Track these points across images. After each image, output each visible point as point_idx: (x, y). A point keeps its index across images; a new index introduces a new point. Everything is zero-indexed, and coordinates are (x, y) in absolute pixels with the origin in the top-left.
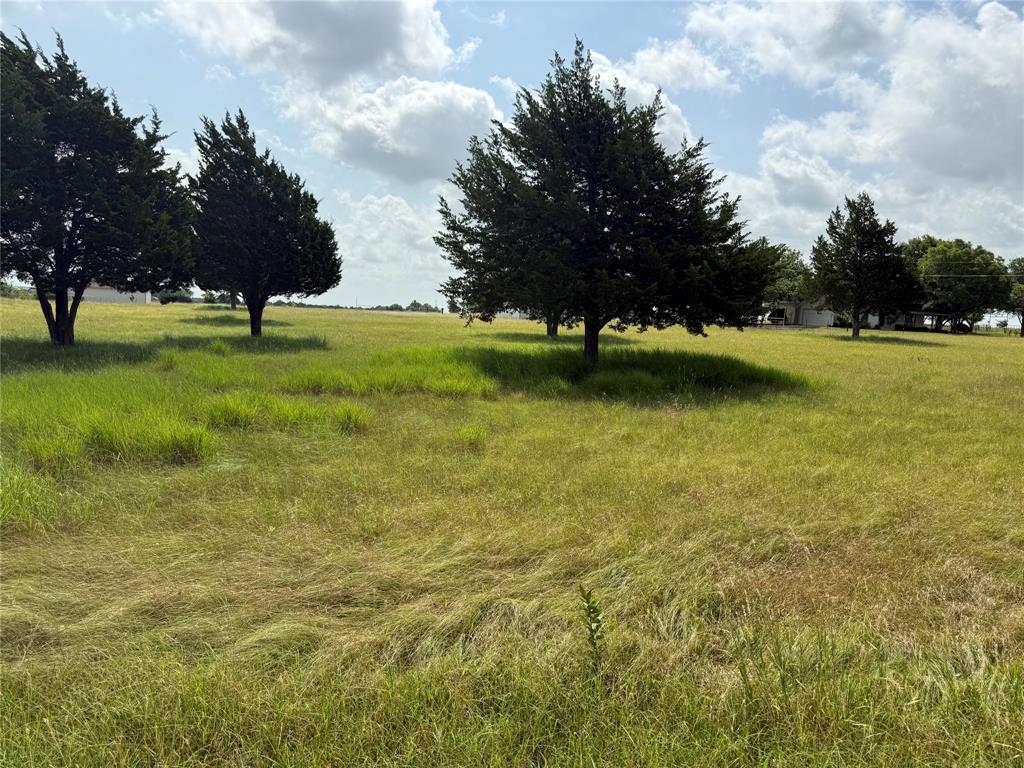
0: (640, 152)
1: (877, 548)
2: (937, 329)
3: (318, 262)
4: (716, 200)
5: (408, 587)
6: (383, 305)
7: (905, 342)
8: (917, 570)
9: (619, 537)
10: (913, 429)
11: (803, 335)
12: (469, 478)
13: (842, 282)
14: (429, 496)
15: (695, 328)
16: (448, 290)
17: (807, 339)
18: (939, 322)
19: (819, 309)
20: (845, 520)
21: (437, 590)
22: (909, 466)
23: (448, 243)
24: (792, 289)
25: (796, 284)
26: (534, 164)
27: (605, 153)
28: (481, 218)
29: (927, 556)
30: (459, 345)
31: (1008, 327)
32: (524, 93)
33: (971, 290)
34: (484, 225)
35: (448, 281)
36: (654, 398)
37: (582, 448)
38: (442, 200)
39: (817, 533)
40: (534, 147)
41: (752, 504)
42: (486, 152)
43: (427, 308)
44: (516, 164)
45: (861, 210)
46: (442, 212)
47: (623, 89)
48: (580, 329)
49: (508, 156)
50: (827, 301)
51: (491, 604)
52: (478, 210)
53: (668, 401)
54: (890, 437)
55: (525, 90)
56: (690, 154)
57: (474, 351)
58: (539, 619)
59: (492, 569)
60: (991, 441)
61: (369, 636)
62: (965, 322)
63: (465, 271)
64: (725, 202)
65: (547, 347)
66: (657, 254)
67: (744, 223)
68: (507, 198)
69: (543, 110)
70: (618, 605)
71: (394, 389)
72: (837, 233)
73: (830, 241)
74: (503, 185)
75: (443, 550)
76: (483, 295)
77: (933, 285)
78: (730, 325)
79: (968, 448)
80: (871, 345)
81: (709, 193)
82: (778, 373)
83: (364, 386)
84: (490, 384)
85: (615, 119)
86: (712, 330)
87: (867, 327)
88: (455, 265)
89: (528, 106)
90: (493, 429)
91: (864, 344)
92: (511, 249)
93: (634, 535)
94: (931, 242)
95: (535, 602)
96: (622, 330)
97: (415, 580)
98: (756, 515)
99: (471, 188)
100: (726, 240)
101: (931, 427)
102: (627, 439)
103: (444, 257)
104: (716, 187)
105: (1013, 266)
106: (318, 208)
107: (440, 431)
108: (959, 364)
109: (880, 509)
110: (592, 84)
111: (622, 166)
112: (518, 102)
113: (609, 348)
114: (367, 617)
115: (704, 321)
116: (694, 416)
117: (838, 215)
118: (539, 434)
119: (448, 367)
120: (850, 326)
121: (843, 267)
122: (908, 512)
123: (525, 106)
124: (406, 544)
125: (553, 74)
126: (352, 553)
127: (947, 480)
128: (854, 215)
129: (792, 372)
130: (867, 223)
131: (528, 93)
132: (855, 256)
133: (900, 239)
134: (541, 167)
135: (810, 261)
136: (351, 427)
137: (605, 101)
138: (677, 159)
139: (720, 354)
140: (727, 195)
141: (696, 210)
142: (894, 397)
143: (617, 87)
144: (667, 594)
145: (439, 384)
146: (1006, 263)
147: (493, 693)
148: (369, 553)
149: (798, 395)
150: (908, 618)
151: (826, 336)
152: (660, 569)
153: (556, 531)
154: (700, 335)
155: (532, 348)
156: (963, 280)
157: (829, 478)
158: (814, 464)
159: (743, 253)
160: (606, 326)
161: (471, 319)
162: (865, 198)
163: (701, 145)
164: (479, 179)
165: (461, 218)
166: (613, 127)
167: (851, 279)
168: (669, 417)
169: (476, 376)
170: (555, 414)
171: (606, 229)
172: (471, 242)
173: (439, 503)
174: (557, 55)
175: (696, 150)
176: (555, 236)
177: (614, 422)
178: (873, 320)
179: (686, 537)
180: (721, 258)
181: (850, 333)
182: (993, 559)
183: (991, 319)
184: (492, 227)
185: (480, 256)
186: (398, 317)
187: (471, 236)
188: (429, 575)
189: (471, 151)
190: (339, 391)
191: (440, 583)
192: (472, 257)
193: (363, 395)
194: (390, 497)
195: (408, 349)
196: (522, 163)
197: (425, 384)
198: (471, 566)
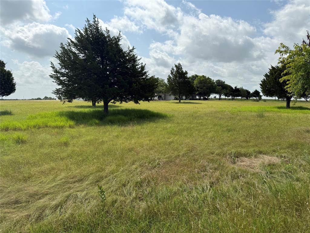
0: (116, 50)
1: (184, 160)
2: (200, 99)
3: (6, 85)
4: (139, 65)
5: (41, 194)
6: (34, 98)
7: (192, 103)
8: (194, 165)
9: (113, 167)
10: (193, 127)
11: (166, 102)
12: (64, 155)
13: (175, 88)
14: (49, 162)
15: (136, 102)
16: (56, 93)
17: (167, 103)
18: (200, 97)
19: (170, 95)
20: (176, 153)
21: (52, 193)
22: (192, 136)
23: (54, 77)
24: (163, 90)
25: (164, 88)
26: (83, 52)
27: (105, 50)
28: (66, 69)
29: (196, 160)
30: (61, 110)
31: (216, 98)
32: (78, 30)
33: (207, 88)
34: (67, 71)
35: (55, 89)
36: (125, 123)
37: (103, 141)
38: (52, 63)
39: (169, 158)
40: (82, 47)
41: (151, 152)
42: (66, 48)
43: (50, 99)
44: (77, 52)
45: (179, 67)
46: (52, 67)
47: (109, 31)
48: (102, 103)
49: (74, 50)
50: (172, 93)
51: (70, 195)
52: (64, 66)
53: (129, 124)
54: (188, 129)
55: (78, 29)
56: (131, 51)
57: (66, 112)
58: (87, 197)
59: (71, 184)
60: (212, 128)
61: (25, 213)
62: (206, 97)
63: (61, 86)
64: (142, 65)
65: (92, 110)
66: (124, 81)
67: (147, 72)
68: (74, 62)
69: (84, 35)
70: (112, 188)
71: (37, 127)
72: (173, 74)
73: (172, 76)
74: (73, 58)
75: (54, 180)
76: (68, 94)
77: (198, 88)
78: (146, 101)
79: (207, 130)
80: (183, 104)
81: (137, 63)
82: (160, 114)
83: (25, 127)
84: (72, 123)
85: (107, 39)
86: (141, 102)
87: (183, 99)
88: (58, 84)
89: (80, 34)
90: (73, 137)
91: (182, 104)
92: (77, 79)
93: (118, 166)
94: (197, 76)
95: (85, 192)
96: (115, 103)
97: (43, 191)
98: (153, 155)
99: (62, 59)
100: (143, 76)
101: (198, 125)
102: (117, 137)
103: (53, 82)
104: (139, 61)
105: (216, 82)
106: (5, 66)
107: (53, 140)
108: (204, 108)
109: (185, 149)
110: (99, 28)
111: (110, 54)
112: (76, 33)
113: (112, 109)
114: (25, 206)
115: (139, 100)
116: (137, 128)
117: (173, 69)
118: (89, 138)
119: (57, 118)
120: (178, 99)
121: (175, 84)
122: (191, 149)
123: (79, 34)
124: (40, 180)
125: (87, 25)
126: (18, 186)
127: (201, 139)
128: (177, 69)
129: (163, 113)
130: (180, 71)
131: (79, 30)
132: (178, 80)
133: (189, 75)
134: (85, 53)
135: (167, 82)
136: (20, 141)
137: (104, 34)
138: (127, 52)
139: (144, 109)
140: (142, 63)
141: (134, 68)
142: (189, 118)
143: (107, 30)
144: (127, 182)
145: (54, 124)
146: (215, 81)
147: (70, 224)
148: (26, 185)
149: (165, 120)
150: (192, 179)
151: (172, 103)
152: (125, 175)
153: (93, 168)
154: (138, 104)
155: (87, 110)
156: (205, 86)
157: (172, 142)
158: (169, 138)
159: (148, 80)
160: (110, 103)
161: (64, 102)
162: (179, 64)
163: (133, 49)
164: (64, 56)
165: (59, 69)
166: (107, 42)
167: (177, 87)
168: (130, 129)
169: (67, 121)
170: (94, 131)
171: (108, 73)
172: (63, 76)
173: (53, 164)
174: (87, 19)
175: (132, 50)
176: (92, 75)
177: (113, 131)
178: (184, 97)
179: (133, 164)
180: (142, 81)
181: (178, 101)
182: (212, 159)
183: (212, 96)
184: (70, 72)
185: (66, 81)
186: (40, 102)
187: (63, 75)
188: (48, 189)
189: (61, 47)
190: (15, 129)
191: (52, 191)
192: (63, 81)
193: (25, 130)
194: (35, 164)
195: (42, 113)
196: (79, 52)
197: (49, 124)
198: (63, 184)
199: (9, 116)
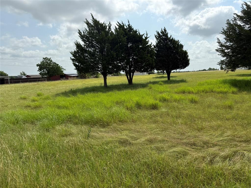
3: (183, 61)
5: (211, 144)
6: (201, 70)
12: (228, 116)
14: (216, 120)
16: (220, 64)
21: (220, 146)
23: (220, 51)
26: (249, 23)
28: (231, 42)
30: (224, 79)
32: (244, 3)
34: (231, 44)
35: (220, 61)
38: (218, 39)
40: (248, 18)
42: (232, 23)
43: (214, 69)
44: (242, 24)
46: (218, 42)
49: (239, 23)
51: (237, 152)
52: (229, 40)
57: (229, 80)
59: (237, 142)
61: (201, 154)
63: (225, 58)
68: (239, 35)
71: (205, 92)
74: (238, 31)
75: (221, 135)
76: (232, 64)
83: (196, 91)
84: (235, 89)
88: (222, 56)
89: (246, 7)
90: (236, 102)
92: (241, 49)
97: (213, 142)
99: (227, 34)
103: (219, 55)
106: (183, 47)
107: (219, 103)
112: (242, 6)
114: (200, 149)
119: (221, 85)
124: (210, 132)
126: (194, 133)
131: (246, 3)
136: (193, 101)
145: (218, 90)
148: (200, 134)
161: (228, 71)
164: (230, 31)
165: (224, 43)
169: (230, 87)
172: (227, 49)
173: (219, 122)
184: (234, 44)
185: (230, 53)
186: (205, 72)
187: (227, 47)
188: (217, 141)
189: (227, 24)
190: (189, 93)
191: (221, 144)
192: (228, 53)
193: (196, 93)
194: (205, 120)
195: (208, 81)
196: (244, 24)
197: (214, 90)
198: (230, 140)
199: (185, 83)
